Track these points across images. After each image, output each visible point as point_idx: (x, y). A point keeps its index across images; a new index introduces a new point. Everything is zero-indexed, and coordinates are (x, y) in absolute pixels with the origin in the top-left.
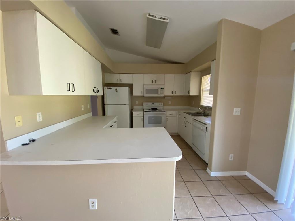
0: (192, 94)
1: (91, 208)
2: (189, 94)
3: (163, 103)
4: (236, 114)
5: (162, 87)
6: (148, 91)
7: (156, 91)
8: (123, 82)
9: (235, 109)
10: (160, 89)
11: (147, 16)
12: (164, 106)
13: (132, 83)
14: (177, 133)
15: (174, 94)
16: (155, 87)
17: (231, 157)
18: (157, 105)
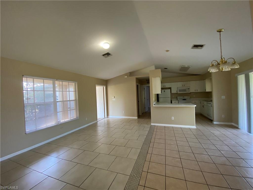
0: (207, 91)
1: (172, 119)
2: (205, 91)
3: (189, 97)
4: (223, 98)
5: (188, 88)
6: (180, 91)
7: (185, 90)
8: (166, 87)
9: (222, 96)
10: (187, 89)
11: (182, 66)
12: (190, 98)
13: (171, 87)
14: (200, 113)
15: (196, 91)
16: (184, 88)
17: (223, 116)
18: (185, 97)
